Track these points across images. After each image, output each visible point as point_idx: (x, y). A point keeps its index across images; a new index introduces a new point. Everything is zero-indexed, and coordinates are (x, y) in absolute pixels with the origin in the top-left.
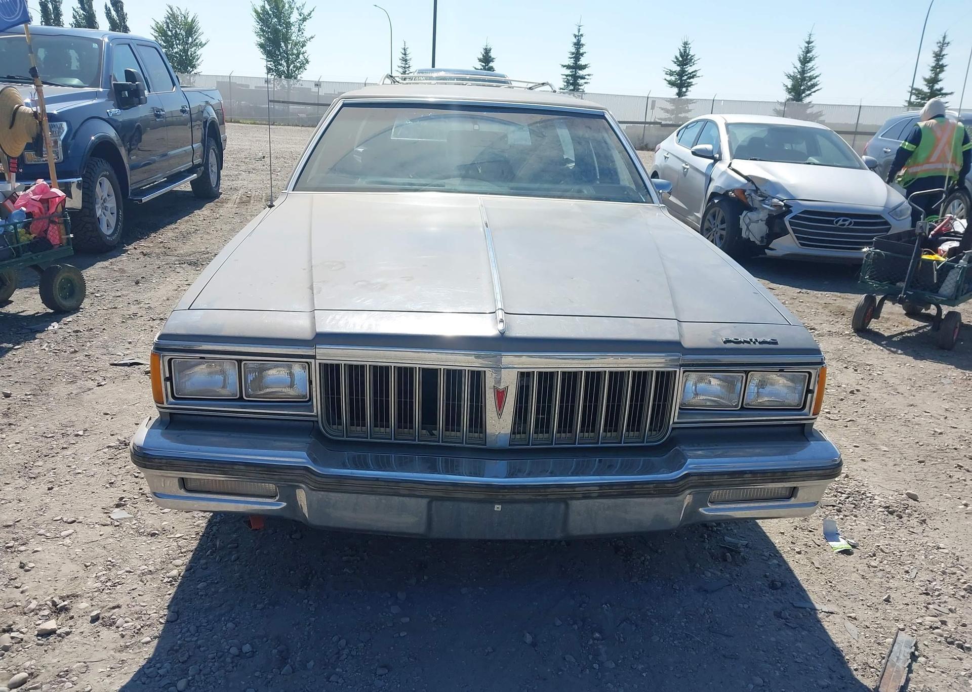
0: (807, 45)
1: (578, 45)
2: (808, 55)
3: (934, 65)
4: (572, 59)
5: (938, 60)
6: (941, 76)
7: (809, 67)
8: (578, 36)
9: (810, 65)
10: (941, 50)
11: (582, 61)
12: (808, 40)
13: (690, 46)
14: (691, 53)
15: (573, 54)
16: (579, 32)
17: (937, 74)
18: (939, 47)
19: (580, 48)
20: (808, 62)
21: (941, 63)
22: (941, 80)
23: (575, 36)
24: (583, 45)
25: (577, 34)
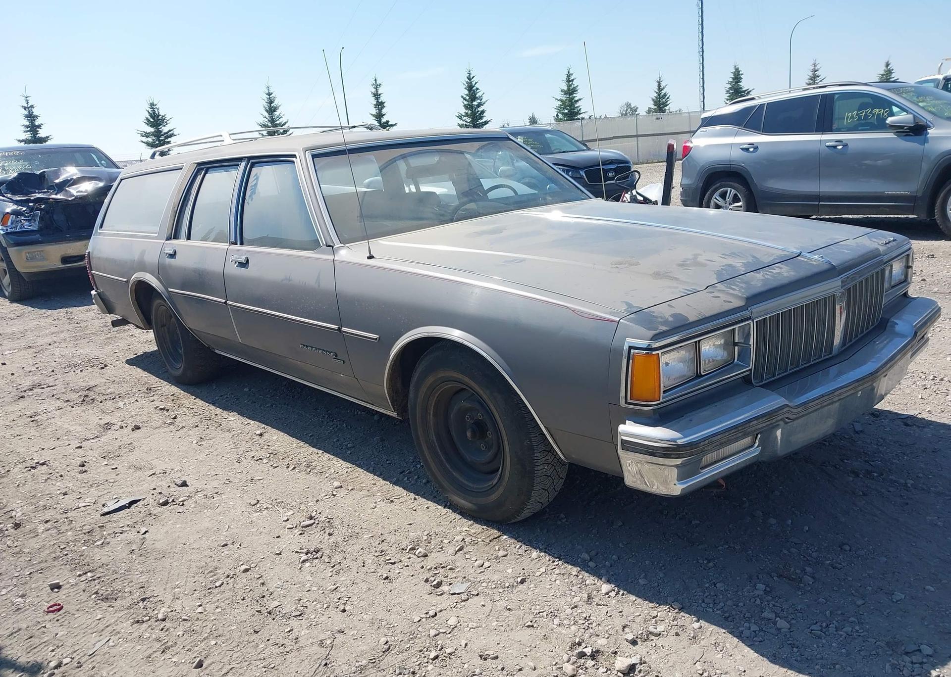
0: (268, 97)
1: (31, 117)
2: (272, 105)
3: (375, 103)
4: (29, 133)
5: (377, 99)
6: (384, 111)
7: (276, 116)
8: (28, 108)
9: (277, 113)
10: (377, 91)
11: (42, 133)
12: (267, 92)
13: (157, 107)
14: (162, 113)
15: (27, 127)
16: (28, 103)
17: (380, 110)
18: (375, 88)
19: (34, 120)
20: (274, 111)
21: (380, 101)
22: (384, 115)
23: (25, 108)
24: (37, 117)
25: (26, 105)
